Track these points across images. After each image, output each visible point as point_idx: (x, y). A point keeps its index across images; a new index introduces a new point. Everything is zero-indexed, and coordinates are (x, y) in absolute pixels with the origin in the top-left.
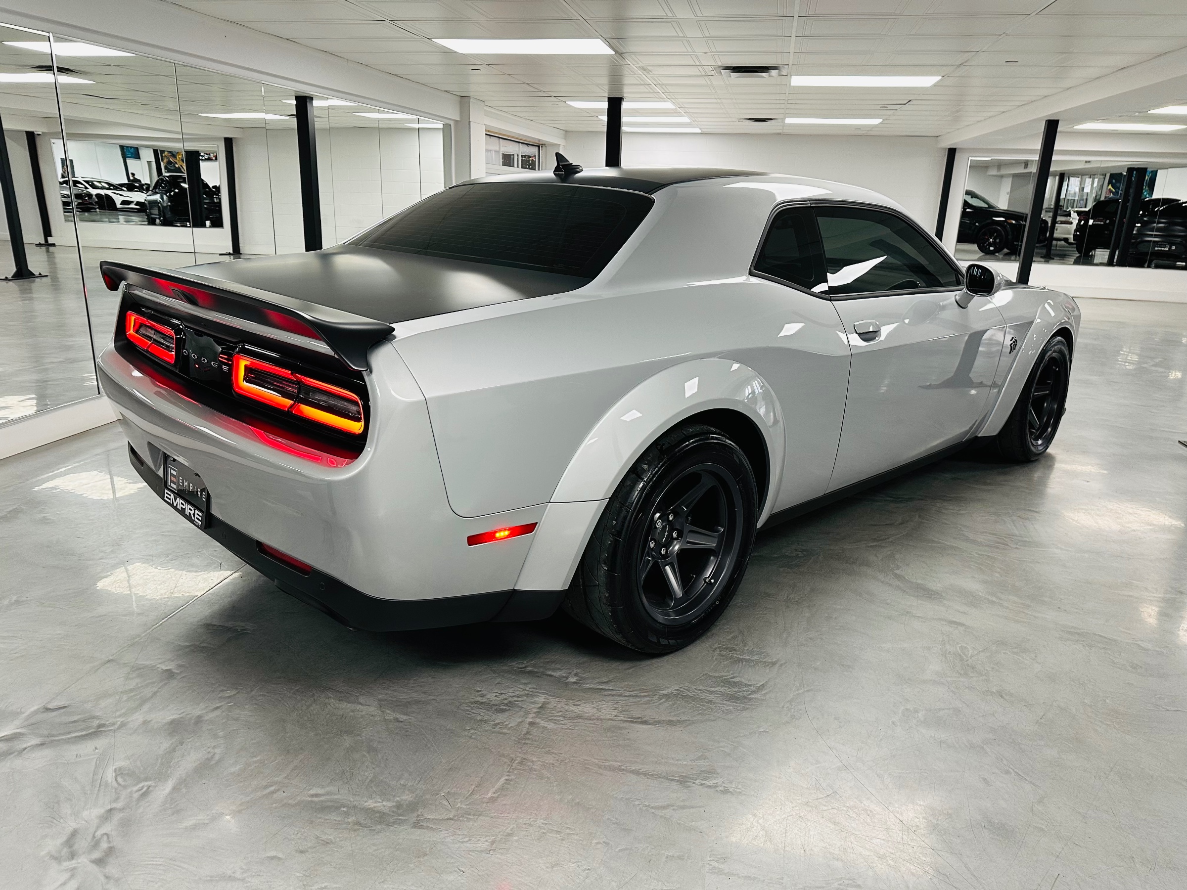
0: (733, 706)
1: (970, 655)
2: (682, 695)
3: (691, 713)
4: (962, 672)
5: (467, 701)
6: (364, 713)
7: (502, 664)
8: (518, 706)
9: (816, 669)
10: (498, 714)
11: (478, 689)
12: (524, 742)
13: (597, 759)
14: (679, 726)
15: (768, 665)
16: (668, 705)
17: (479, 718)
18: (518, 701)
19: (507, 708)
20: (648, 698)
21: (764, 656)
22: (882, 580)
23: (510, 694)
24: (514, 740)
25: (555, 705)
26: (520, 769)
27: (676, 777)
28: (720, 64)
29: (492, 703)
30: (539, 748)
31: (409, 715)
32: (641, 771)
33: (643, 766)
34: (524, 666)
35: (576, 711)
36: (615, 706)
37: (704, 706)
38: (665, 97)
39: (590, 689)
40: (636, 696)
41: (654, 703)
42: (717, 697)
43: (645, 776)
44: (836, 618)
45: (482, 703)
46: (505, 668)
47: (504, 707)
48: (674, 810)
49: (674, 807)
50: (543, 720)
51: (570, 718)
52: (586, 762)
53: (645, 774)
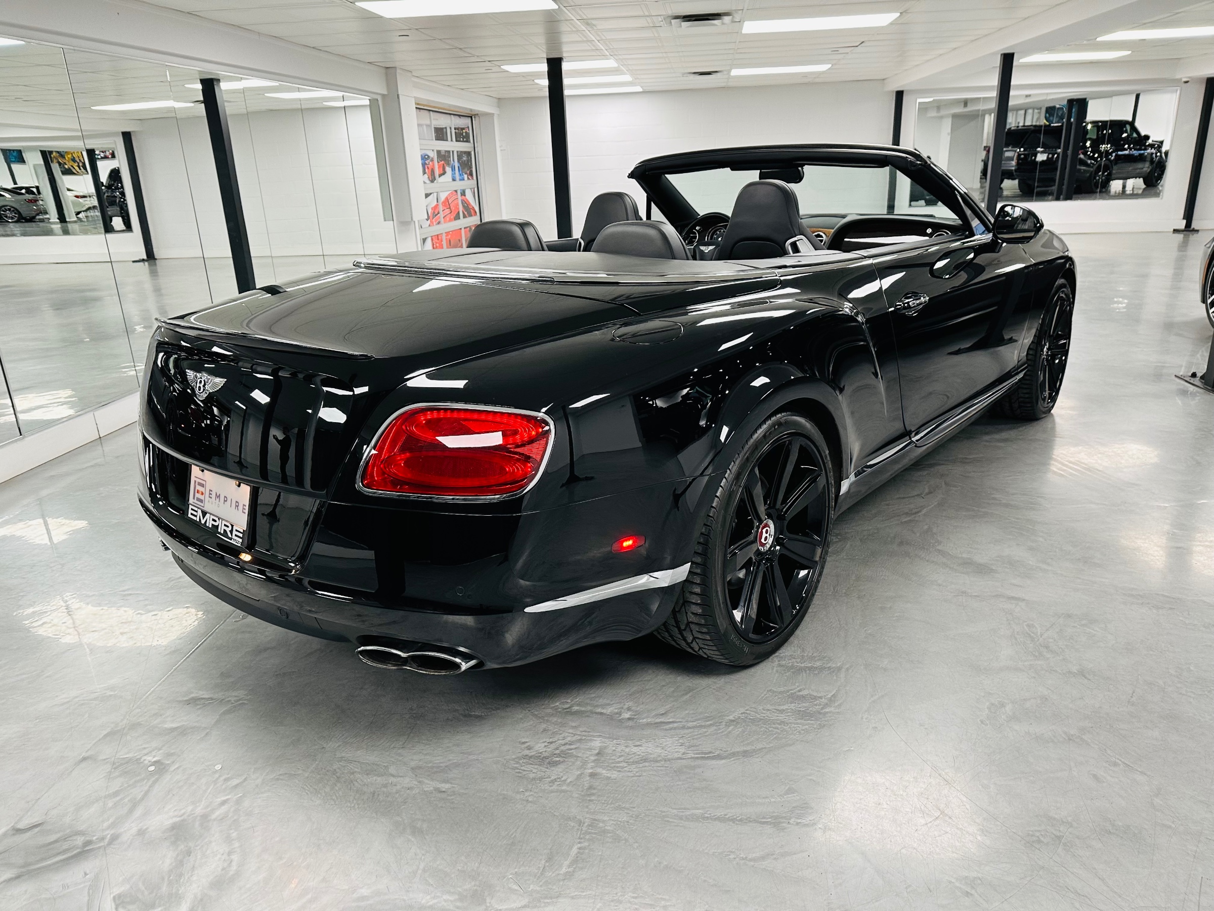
0: (808, 724)
1: (1039, 634)
2: (750, 719)
3: (766, 738)
4: (1037, 654)
5: (514, 757)
6: (398, 787)
7: (543, 707)
8: (571, 756)
9: (885, 670)
10: (552, 768)
11: (524, 740)
12: (589, 799)
13: (675, 809)
14: (757, 756)
15: (833, 672)
16: (738, 732)
17: (532, 776)
18: (571, 749)
19: (561, 759)
20: (715, 728)
21: (827, 660)
22: (927, 559)
23: (561, 742)
24: (577, 798)
25: (614, 749)
26: (592, 833)
27: (768, 818)
28: (670, 13)
29: (543, 756)
30: (607, 804)
31: (451, 783)
32: (727, 817)
33: (729, 811)
34: (567, 706)
35: (639, 753)
36: (680, 741)
37: (778, 729)
38: (608, 54)
39: (648, 725)
40: (701, 726)
41: (722, 732)
42: (788, 716)
43: (734, 823)
44: (890, 607)
45: (531, 757)
46: (549, 711)
47: (558, 759)
48: (775, 859)
49: (775, 856)
50: (604, 769)
51: (633, 763)
52: (664, 814)
53: (733, 820)
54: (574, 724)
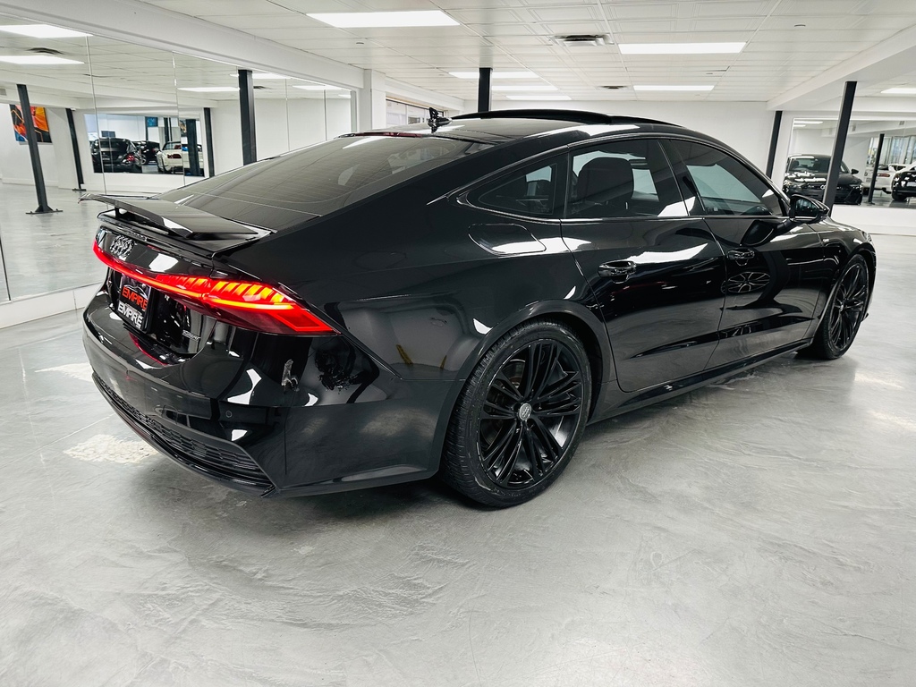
0: (401, 610)
2: (356, 597)
3: (355, 616)
8: (190, 602)
9: (501, 572)
10: (167, 610)
12: (174, 641)
14: (336, 630)
15: (457, 567)
16: (337, 607)
18: (194, 597)
19: (180, 603)
21: (458, 556)
24: (166, 638)
25: (228, 602)
28: (553, 34)
29: (168, 597)
30: (185, 648)
32: (270, 679)
33: (276, 674)
35: (243, 610)
36: (284, 606)
37: (372, 609)
38: (525, 67)
39: (271, 586)
40: (311, 596)
41: (324, 604)
42: (390, 599)
45: (159, 597)
50: (206, 618)
54: (212, 576)
